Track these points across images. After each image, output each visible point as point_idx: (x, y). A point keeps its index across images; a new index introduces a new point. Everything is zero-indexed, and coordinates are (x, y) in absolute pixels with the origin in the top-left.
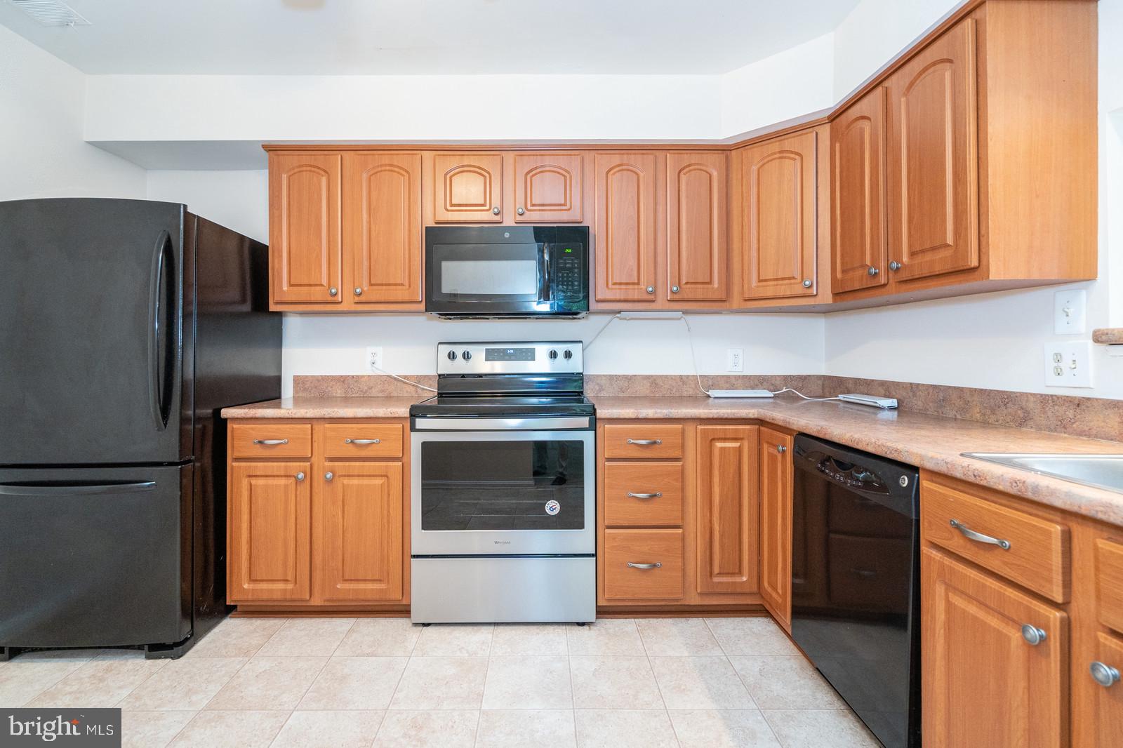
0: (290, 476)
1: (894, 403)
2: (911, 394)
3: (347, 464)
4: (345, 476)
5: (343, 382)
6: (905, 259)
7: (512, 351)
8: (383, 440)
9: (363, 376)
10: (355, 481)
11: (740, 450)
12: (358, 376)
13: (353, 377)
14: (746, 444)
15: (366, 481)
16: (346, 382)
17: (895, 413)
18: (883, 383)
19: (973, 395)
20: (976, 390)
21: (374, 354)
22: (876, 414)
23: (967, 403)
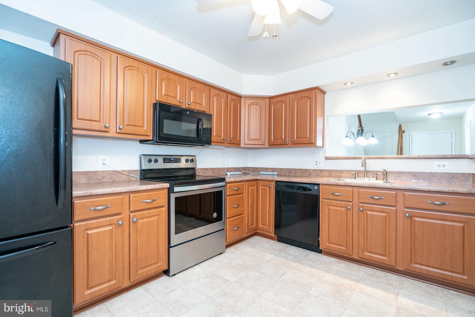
0: (112, 224)
1: (276, 173)
2: (281, 171)
3: (142, 212)
4: (141, 218)
5: (86, 175)
6: (295, 139)
7: (173, 159)
8: (158, 199)
9: (99, 171)
10: (145, 220)
11: (254, 188)
12: (96, 171)
13: (93, 172)
14: (255, 186)
15: (150, 219)
16: (88, 175)
17: (277, 176)
18: (271, 169)
19: (298, 170)
20: (299, 169)
21: (104, 160)
22: (274, 177)
23: (296, 172)
